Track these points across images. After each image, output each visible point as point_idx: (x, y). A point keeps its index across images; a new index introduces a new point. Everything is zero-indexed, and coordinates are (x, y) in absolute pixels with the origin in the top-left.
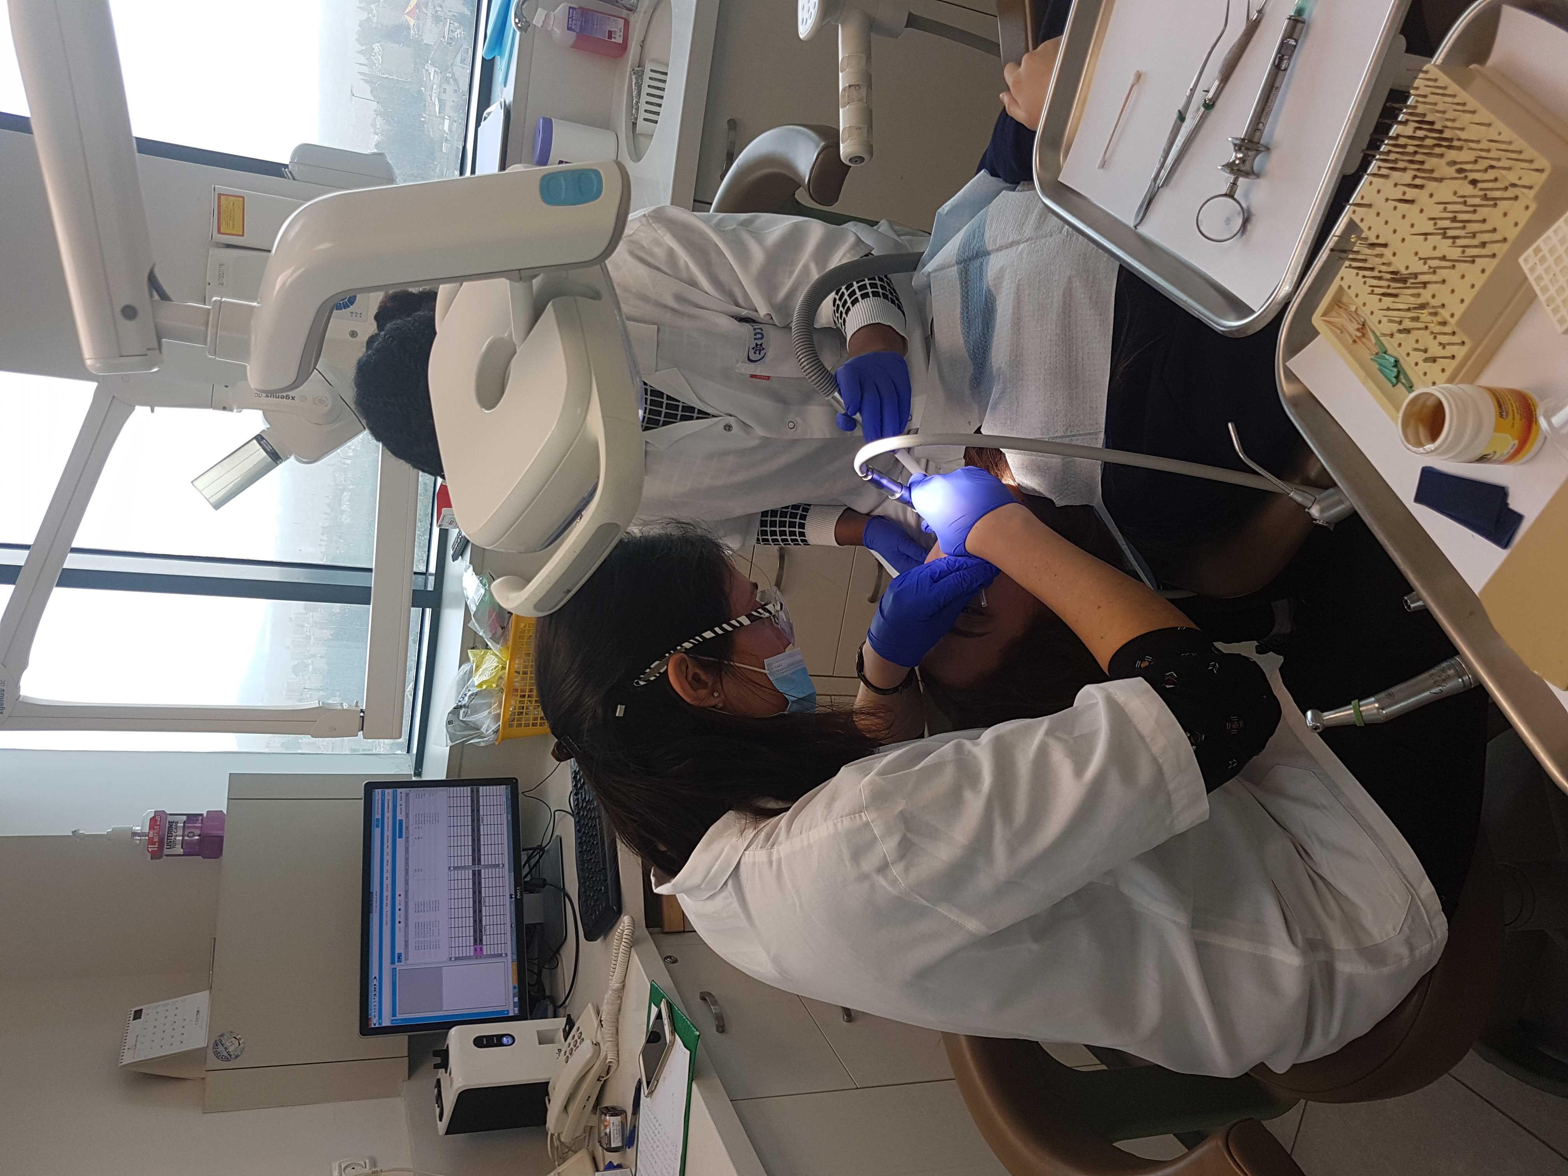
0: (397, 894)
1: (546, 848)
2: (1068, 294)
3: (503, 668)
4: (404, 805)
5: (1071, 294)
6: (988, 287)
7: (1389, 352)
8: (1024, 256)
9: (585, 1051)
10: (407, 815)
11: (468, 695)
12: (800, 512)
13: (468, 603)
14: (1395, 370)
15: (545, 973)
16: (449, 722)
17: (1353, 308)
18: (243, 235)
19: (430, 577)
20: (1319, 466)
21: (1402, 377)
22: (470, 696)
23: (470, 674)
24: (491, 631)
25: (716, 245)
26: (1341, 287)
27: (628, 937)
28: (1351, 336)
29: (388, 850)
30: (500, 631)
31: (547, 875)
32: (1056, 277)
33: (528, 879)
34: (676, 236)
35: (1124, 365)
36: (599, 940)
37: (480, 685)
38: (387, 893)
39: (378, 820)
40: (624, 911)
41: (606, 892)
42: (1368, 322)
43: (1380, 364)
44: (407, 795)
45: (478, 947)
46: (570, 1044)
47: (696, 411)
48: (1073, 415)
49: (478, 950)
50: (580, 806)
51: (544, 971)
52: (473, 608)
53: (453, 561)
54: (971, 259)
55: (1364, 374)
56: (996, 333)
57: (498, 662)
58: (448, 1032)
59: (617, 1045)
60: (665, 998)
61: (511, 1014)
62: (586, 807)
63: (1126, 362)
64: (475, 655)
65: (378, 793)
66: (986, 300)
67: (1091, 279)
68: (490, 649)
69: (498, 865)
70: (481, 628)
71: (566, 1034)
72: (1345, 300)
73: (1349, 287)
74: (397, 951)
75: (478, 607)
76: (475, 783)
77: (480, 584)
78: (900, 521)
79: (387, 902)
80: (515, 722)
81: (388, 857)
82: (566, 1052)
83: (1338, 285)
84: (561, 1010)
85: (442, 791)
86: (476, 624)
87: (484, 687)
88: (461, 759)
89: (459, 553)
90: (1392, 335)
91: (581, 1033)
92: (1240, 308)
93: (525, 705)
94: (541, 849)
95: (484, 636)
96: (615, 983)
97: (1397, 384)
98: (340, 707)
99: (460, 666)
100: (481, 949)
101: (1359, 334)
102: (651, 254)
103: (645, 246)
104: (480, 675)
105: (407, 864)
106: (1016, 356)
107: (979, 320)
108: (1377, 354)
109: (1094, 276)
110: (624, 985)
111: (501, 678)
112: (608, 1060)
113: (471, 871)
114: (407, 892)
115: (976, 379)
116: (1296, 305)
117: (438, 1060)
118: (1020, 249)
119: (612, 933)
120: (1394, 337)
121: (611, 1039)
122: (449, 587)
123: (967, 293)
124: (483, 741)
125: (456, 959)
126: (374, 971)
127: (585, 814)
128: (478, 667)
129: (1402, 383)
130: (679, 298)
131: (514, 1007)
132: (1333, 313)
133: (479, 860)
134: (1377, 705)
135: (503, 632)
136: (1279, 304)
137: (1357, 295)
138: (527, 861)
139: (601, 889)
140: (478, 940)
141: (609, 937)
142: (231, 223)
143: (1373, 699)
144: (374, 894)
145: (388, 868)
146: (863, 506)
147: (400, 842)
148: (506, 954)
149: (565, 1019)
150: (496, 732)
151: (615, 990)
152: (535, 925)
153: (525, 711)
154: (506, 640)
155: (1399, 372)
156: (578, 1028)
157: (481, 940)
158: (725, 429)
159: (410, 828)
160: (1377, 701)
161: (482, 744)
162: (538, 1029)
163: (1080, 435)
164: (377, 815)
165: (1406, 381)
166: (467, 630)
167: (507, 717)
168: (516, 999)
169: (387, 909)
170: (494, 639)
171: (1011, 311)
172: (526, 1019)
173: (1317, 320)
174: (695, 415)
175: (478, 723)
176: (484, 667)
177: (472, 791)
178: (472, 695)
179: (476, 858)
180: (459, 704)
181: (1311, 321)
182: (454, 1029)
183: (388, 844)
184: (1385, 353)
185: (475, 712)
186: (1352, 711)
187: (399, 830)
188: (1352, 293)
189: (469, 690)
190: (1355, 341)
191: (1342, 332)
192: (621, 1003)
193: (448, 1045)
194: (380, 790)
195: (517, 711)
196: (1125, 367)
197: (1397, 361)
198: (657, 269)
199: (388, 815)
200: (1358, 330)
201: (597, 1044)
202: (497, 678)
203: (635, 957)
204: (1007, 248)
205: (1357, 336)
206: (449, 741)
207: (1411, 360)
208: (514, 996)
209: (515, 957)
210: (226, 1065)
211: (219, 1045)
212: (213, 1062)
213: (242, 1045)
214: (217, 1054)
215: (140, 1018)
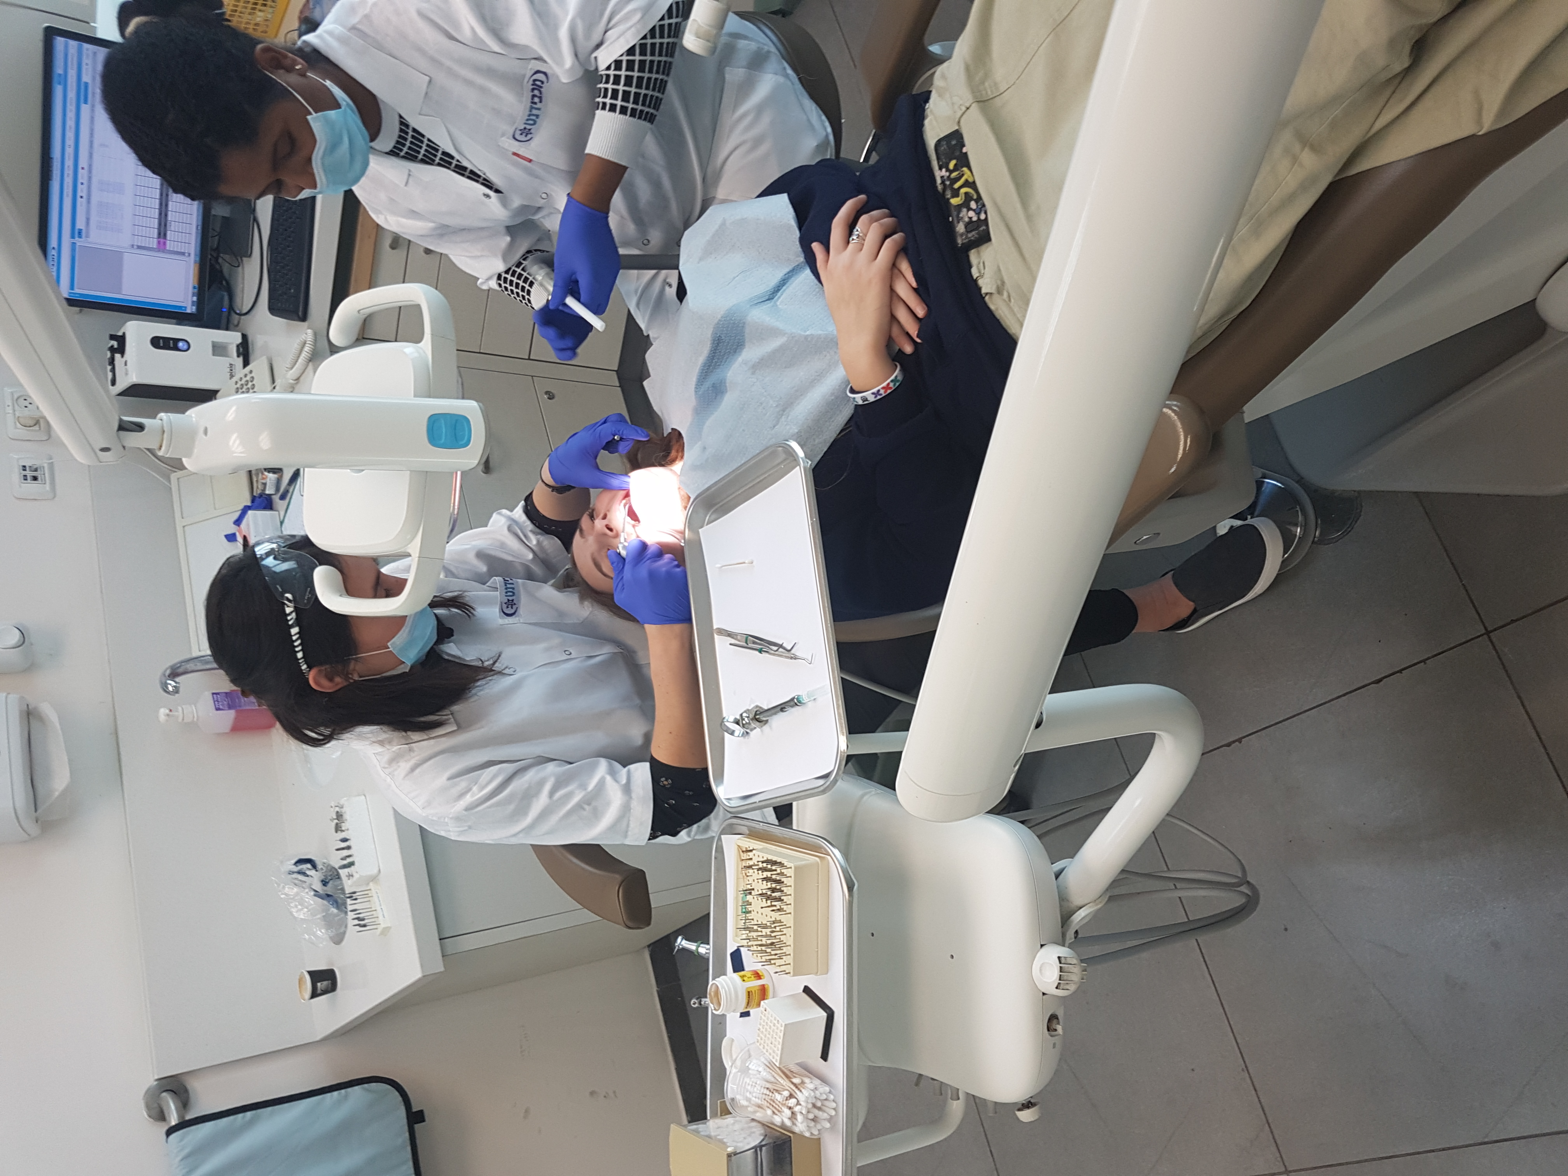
39: (59, 75)
45: (162, 239)
49: (162, 244)
61: (189, 314)
74: (78, 226)
81: (71, 123)
100: (165, 244)
117: (114, 343)
125: (139, 247)
131: (193, 305)
140: (162, 233)
145: (70, 135)
148: (189, 255)
157: (165, 235)
162: (215, 340)
164: (58, 69)
168: (195, 299)
208: (193, 296)
209: (198, 259)
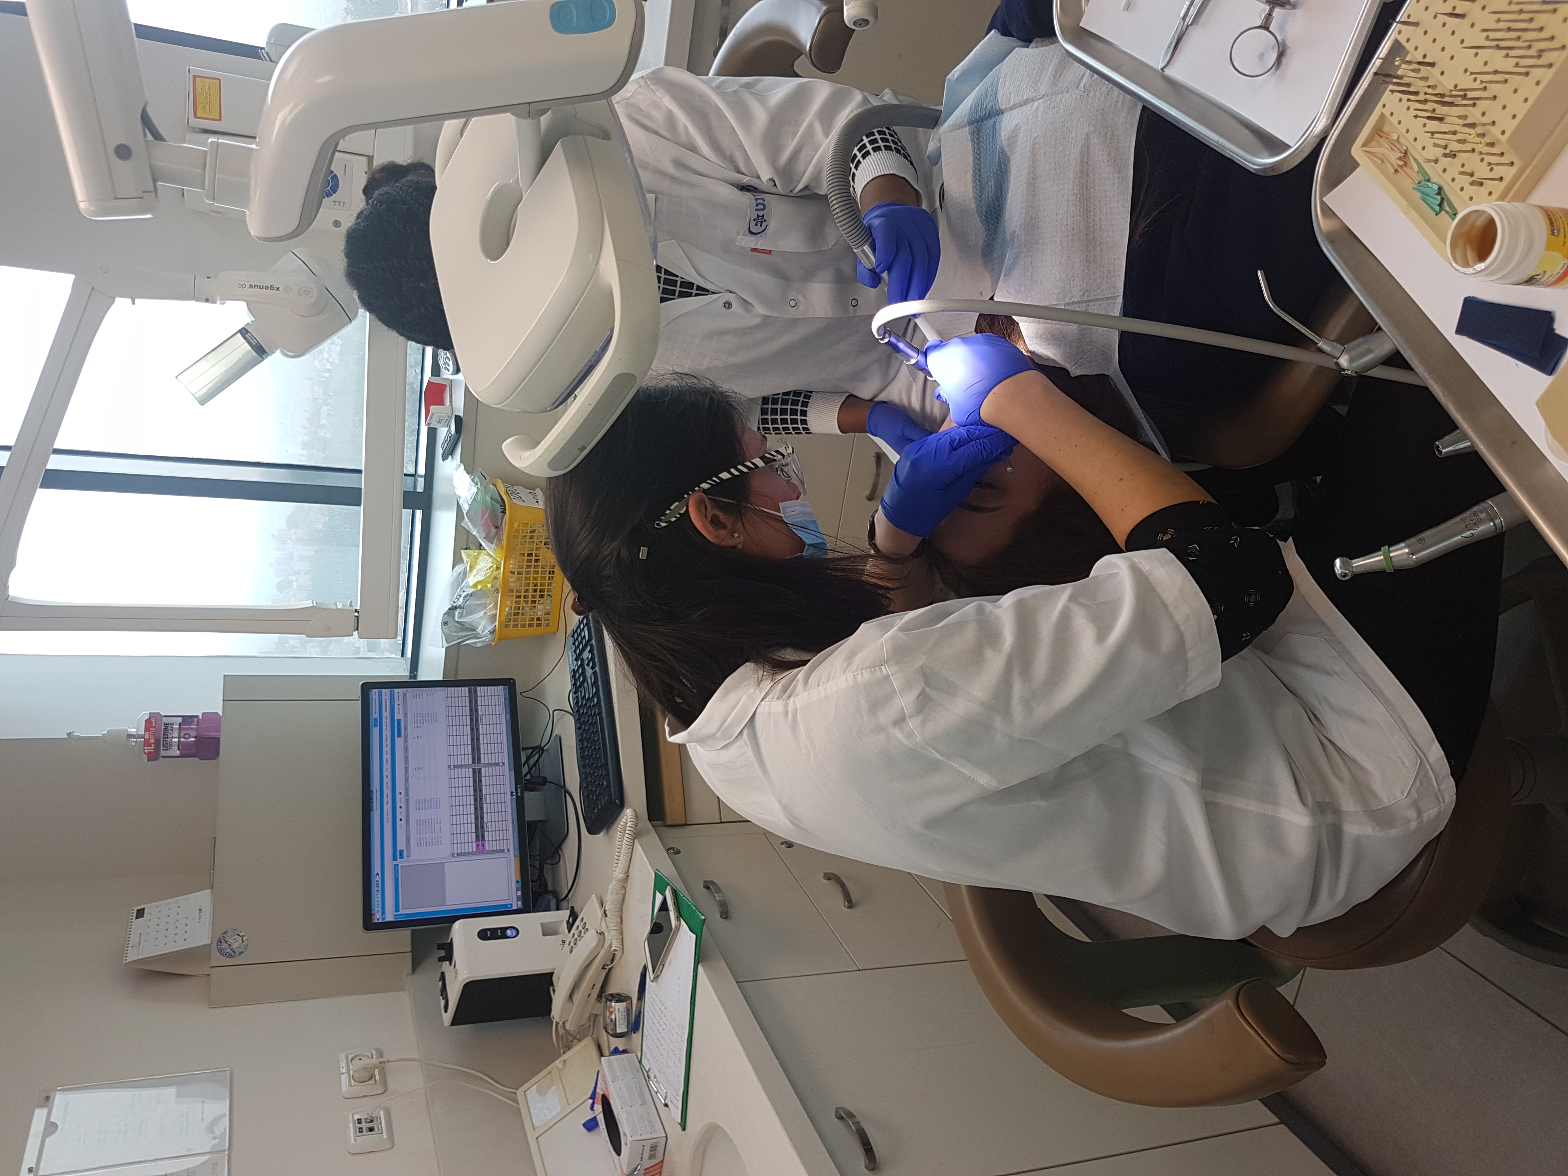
0: (397, 793)
1: (545, 748)
2: (1086, 151)
3: (498, 568)
4: (401, 707)
5: (1088, 152)
6: (1002, 148)
7: (1433, 179)
8: (1040, 114)
9: (589, 940)
10: (405, 715)
11: (463, 596)
12: (801, 399)
13: (460, 502)
14: (1439, 197)
15: (548, 869)
16: (445, 623)
17: (1395, 137)
18: (220, 120)
19: (419, 479)
20: (1357, 303)
21: (1445, 204)
22: (465, 597)
23: (464, 575)
24: (485, 530)
25: (717, 107)
26: (1382, 114)
27: (632, 829)
28: (1392, 165)
29: (387, 749)
30: (493, 530)
31: (547, 773)
32: (1074, 134)
33: (528, 777)
34: (675, 98)
35: (1143, 226)
36: (602, 834)
37: (475, 585)
38: (387, 791)
39: (376, 719)
40: (626, 805)
41: (608, 786)
42: (1411, 150)
43: (1423, 193)
44: (405, 695)
45: (480, 843)
46: (574, 934)
47: (695, 287)
48: (1090, 279)
49: (481, 846)
50: (580, 703)
51: (546, 866)
52: (465, 507)
53: (443, 460)
54: (983, 119)
55: (1406, 204)
56: (1009, 196)
57: (493, 563)
58: (451, 927)
59: (622, 934)
60: (669, 885)
61: (515, 908)
62: (586, 704)
63: (1147, 220)
64: (468, 555)
65: (375, 693)
66: (1000, 161)
67: (1109, 136)
68: (484, 549)
69: (498, 764)
70: (475, 527)
71: (569, 926)
72: (1386, 129)
73: (1392, 114)
74: (399, 848)
75: (471, 506)
76: (473, 684)
77: (472, 483)
78: (904, 407)
79: (388, 800)
80: (512, 623)
81: (387, 756)
82: (570, 942)
83: (1379, 114)
84: (564, 903)
85: (440, 692)
86: (469, 524)
87: (479, 587)
88: (457, 659)
89: (449, 452)
90: (1437, 160)
91: (585, 923)
92: (1273, 144)
93: (521, 606)
94: (540, 749)
95: (477, 535)
96: (619, 874)
97: (1440, 212)
98: (334, 607)
99: (453, 567)
100: (483, 845)
101: (1401, 163)
102: (650, 117)
103: (644, 109)
104: (474, 576)
105: (406, 762)
106: (1031, 218)
107: (992, 183)
108: (1419, 183)
109: (1113, 132)
110: (628, 876)
111: (495, 578)
112: (613, 948)
113: (471, 770)
114: (407, 790)
115: (988, 245)
116: (1334, 137)
117: (442, 953)
118: (1035, 106)
119: (615, 825)
120: (1439, 163)
121: (615, 928)
122: (439, 489)
123: (979, 155)
124: (480, 642)
125: (458, 855)
126: (376, 868)
127: (585, 711)
128: (472, 568)
129: (1446, 211)
130: (679, 164)
131: (518, 900)
132: (1374, 143)
133: (479, 759)
134: (1407, 550)
135: (497, 532)
136: (1317, 136)
137: (1400, 122)
138: (526, 762)
139: (603, 784)
140: (480, 836)
141: (612, 831)
142: (208, 107)
143: (1403, 545)
144: (374, 792)
145: (387, 767)
146: (865, 392)
147: (399, 742)
148: (508, 850)
149: (568, 912)
150: (492, 632)
151: (619, 881)
152: (536, 822)
153: (521, 611)
154: (500, 540)
155: (1442, 199)
156: (583, 919)
157: (483, 836)
158: (725, 306)
159: (409, 728)
160: (1408, 546)
161: (479, 645)
162: (542, 921)
163: (1097, 300)
164: (374, 715)
165: (1451, 209)
166: (459, 529)
167: (503, 617)
168: (519, 893)
169: (388, 807)
170: (488, 538)
171: (1026, 171)
172: (529, 912)
173: (1357, 152)
174: (694, 292)
175: (473, 624)
176: (478, 567)
177: (470, 692)
178: (467, 596)
179: (476, 756)
180: (454, 604)
181: (1350, 153)
182: (457, 923)
183: (387, 743)
184: (1428, 181)
185: (471, 613)
186: (1382, 557)
187: (397, 729)
188: (1394, 120)
189: (464, 591)
190: (1396, 171)
191: (1383, 162)
192: (625, 892)
193: (452, 939)
194: (377, 690)
195: (513, 611)
196: (1145, 227)
197: (1440, 188)
198: (656, 133)
199: (386, 715)
200: (1400, 159)
201: (602, 934)
202: (492, 579)
203: (638, 848)
204: (1021, 106)
205: (1398, 165)
206: (445, 642)
207: (1456, 186)
208: (517, 891)
209: (517, 853)
210: (231, 961)
211: (223, 942)
212: (217, 958)
213: (246, 942)
214: (221, 951)
215: (143, 917)
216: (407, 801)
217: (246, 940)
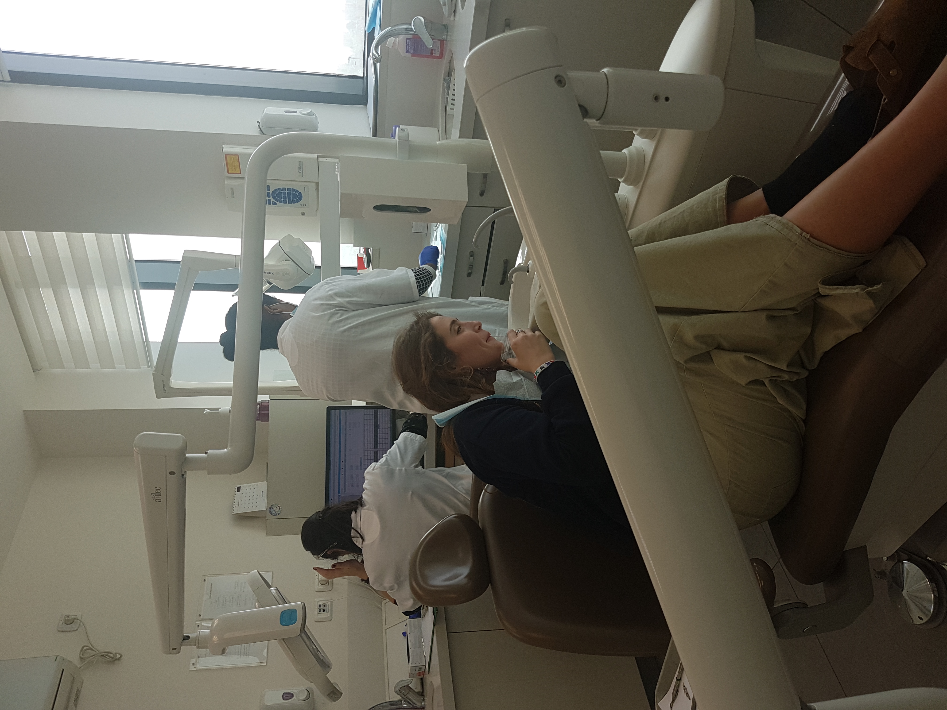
4: (344, 419)
10: (346, 423)
18: (240, 173)
38: (337, 461)
39: (333, 425)
44: (346, 413)
74: (341, 487)
85: (361, 412)
105: (345, 447)
113: (373, 451)
114: (345, 460)
133: (377, 446)
142: (234, 168)
144: (331, 461)
159: (347, 430)
164: (332, 423)
177: (375, 412)
187: (342, 430)
194: (334, 410)
199: (338, 424)
210: (275, 517)
211: (272, 509)
212: (269, 516)
213: (281, 509)
214: (271, 513)
215: (240, 491)
216: (345, 465)
217: (281, 508)
